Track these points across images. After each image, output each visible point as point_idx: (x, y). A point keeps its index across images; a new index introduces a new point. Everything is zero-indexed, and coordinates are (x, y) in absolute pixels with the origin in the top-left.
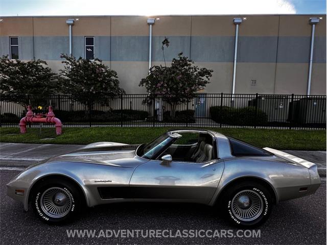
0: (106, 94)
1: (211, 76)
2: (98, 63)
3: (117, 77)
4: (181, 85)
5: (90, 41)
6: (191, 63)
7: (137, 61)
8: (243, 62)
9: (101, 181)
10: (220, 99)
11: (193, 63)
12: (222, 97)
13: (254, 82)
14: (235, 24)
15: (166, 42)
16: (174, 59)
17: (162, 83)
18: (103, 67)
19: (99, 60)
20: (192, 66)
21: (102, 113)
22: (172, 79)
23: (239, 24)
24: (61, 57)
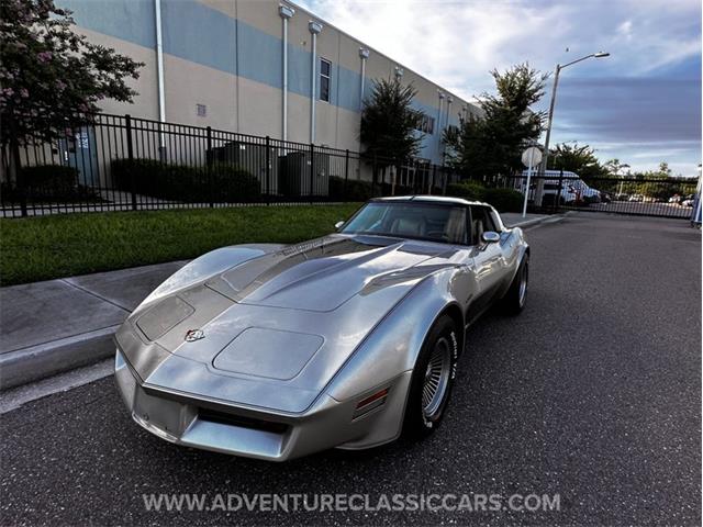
1: (136, 76)
8: (176, 56)
13: (202, 110)
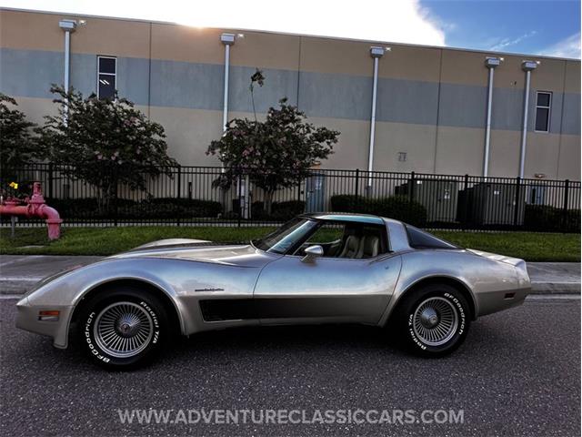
0: (141, 167)
1: (336, 141)
2: (126, 107)
3: (164, 136)
4: (285, 155)
5: (107, 65)
6: (300, 117)
7: (200, 108)
8: (386, 121)
9: (206, 290)
10: (355, 179)
11: (306, 117)
12: (357, 177)
13: (403, 156)
14: (373, 56)
15: (258, 77)
16: (272, 109)
17: (251, 149)
18: (136, 115)
19: (127, 103)
20: (303, 122)
21: (131, 203)
22: (269, 144)
23: (379, 56)
24: (52, 91)
